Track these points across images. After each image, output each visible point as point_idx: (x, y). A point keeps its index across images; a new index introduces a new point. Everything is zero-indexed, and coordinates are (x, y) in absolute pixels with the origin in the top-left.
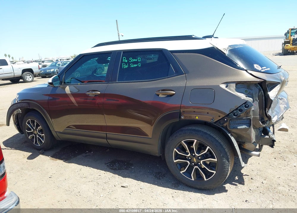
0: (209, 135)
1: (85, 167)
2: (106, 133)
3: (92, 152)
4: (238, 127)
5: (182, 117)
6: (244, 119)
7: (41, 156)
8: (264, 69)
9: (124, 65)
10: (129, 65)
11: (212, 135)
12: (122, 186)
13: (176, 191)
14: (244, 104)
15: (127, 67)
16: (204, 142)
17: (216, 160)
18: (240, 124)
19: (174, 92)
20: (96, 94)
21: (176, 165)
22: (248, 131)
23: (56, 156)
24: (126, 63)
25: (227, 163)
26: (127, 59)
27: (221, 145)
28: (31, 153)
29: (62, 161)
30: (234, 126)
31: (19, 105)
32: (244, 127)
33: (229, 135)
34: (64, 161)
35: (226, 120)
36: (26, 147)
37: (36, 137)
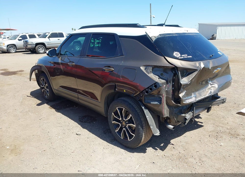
0: (132, 106)
1: (65, 116)
2: (78, 95)
3: (77, 107)
4: (151, 103)
5: (116, 89)
6: (156, 97)
7: (45, 104)
8: (183, 56)
9: (91, 44)
10: (94, 45)
11: (134, 106)
12: (76, 134)
13: (109, 144)
14: (154, 84)
15: (92, 45)
16: (129, 110)
17: (135, 126)
18: (153, 100)
19: (114, 69)
20: (73, 65)
21: (114, 125)
22: (160, 107)
23: (53, 107)
24: (92, 43)
25: (141, 129)
26: (94, 40)
27: (138, 114)
28: (41, 102)
29: (55, 110)
30: (148, 101)
31: (36, 67)
32: (156, 103)
33: (143, 108)
34: (56, 111)
35: (141, 95)
36: (41, 97)
37: (45, 91)
